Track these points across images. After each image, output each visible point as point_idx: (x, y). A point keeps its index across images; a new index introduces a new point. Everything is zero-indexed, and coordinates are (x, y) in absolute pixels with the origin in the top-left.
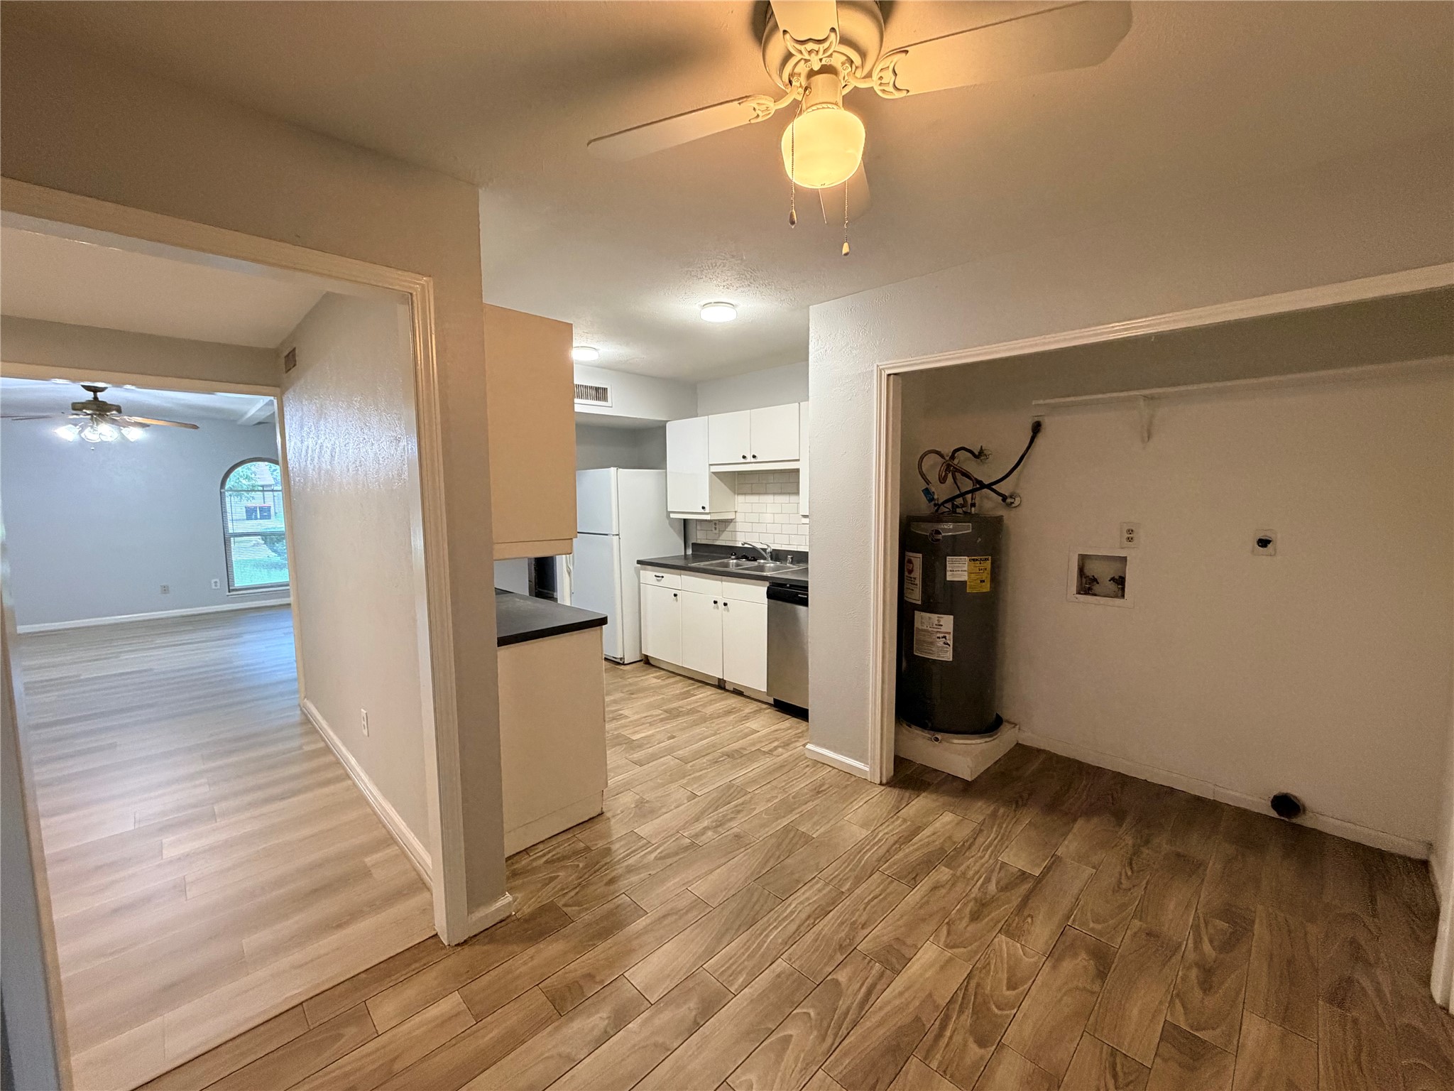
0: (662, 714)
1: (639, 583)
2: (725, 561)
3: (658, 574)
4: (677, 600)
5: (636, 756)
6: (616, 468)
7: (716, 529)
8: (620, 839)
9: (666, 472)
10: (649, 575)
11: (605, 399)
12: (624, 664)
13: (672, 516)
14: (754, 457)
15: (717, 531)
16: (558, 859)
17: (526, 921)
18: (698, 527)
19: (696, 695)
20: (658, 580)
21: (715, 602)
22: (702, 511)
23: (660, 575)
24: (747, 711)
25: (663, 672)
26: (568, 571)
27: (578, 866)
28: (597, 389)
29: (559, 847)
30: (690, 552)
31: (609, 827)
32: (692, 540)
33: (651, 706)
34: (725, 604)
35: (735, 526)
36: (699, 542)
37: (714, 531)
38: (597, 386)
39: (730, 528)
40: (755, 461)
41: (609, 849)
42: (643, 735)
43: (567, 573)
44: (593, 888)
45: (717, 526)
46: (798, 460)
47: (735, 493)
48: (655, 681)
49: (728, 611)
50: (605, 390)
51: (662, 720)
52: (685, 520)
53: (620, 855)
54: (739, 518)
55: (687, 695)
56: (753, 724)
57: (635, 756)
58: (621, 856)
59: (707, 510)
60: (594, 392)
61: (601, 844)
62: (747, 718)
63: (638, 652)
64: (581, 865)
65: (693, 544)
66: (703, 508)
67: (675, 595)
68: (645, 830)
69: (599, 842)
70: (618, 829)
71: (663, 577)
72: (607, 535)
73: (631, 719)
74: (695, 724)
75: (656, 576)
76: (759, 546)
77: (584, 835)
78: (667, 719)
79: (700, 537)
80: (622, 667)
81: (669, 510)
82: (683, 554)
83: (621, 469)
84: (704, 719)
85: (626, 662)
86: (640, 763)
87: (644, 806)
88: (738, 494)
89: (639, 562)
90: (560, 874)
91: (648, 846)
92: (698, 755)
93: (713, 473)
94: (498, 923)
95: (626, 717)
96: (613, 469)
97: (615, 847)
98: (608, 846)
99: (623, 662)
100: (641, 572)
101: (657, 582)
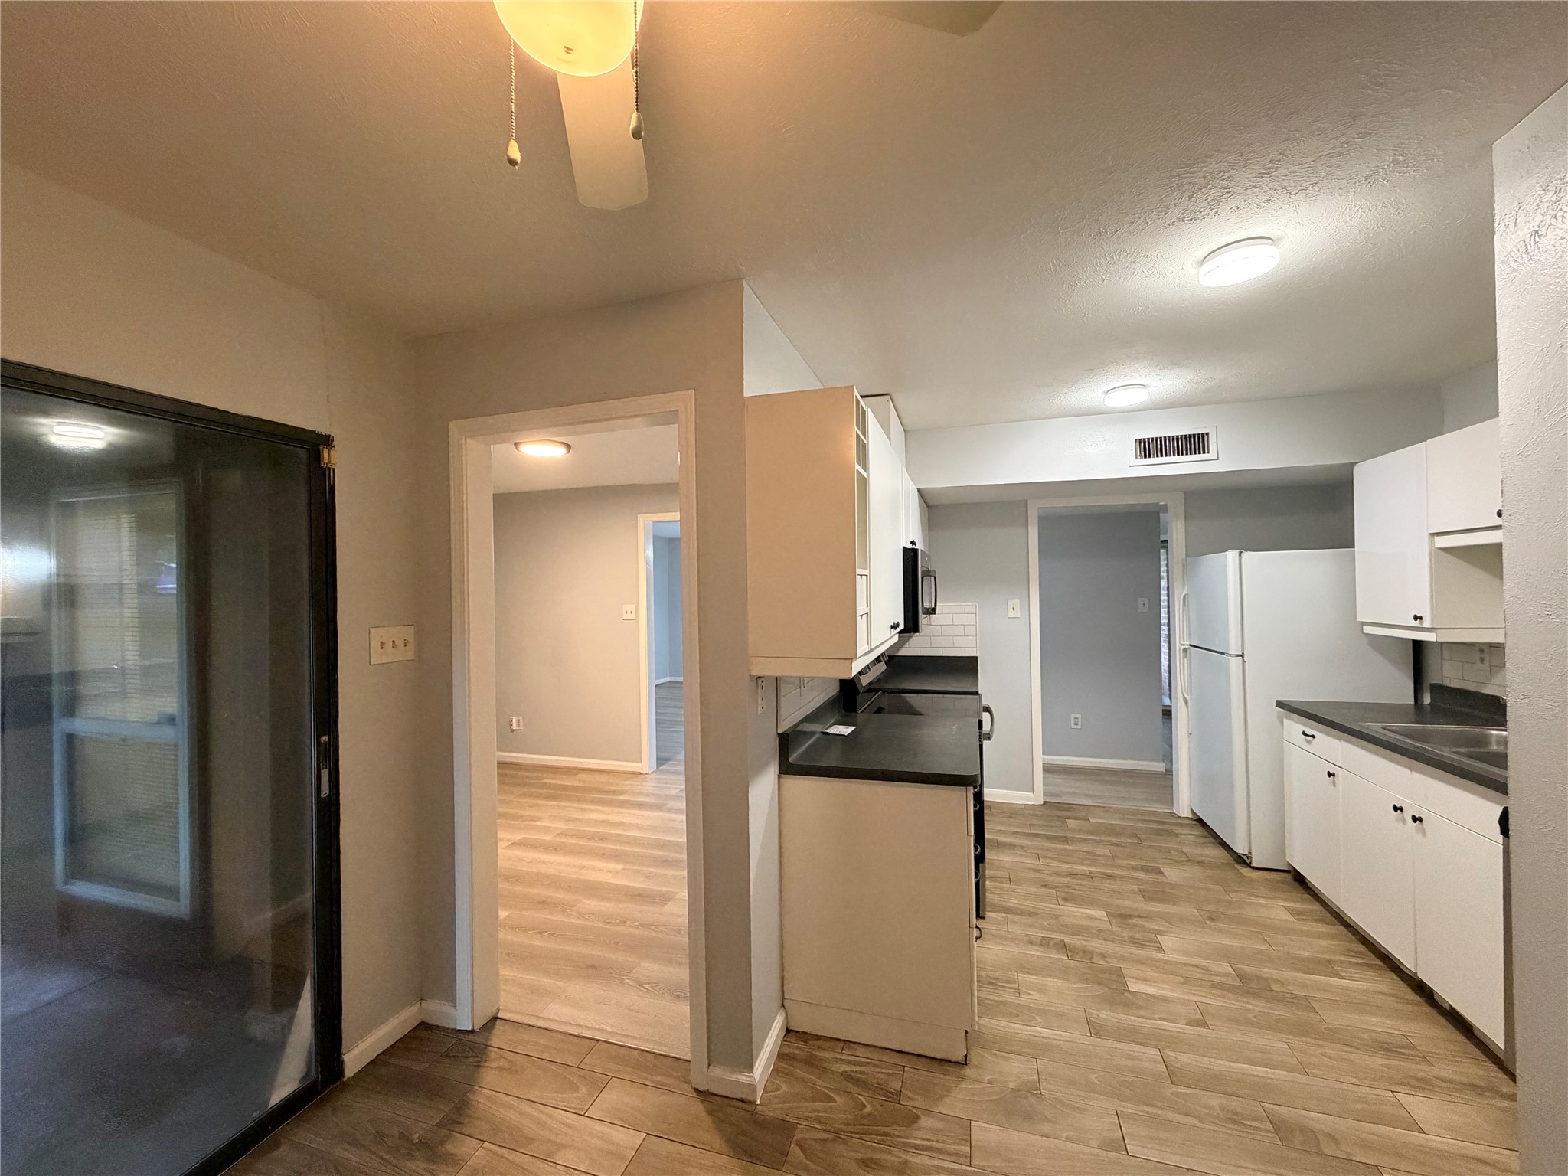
0: (1228, 975)
1: (1283, 739)
2: (1476, 729)
3: (1306, 731)
4: (1334, 784)
5: (1105, 1015)
6: (1237, 552)
7: (1482, 660)
8: (942, 1117)
9: (1354, 553)
10: (1295, 727)
11: (1204, 451)
12: (1249, 865)
13: (1367, 629)
15: (1485, 666)
16: (858, 1080)
17: (755, 1122)
18: (1446, 655)
19: (1341, 978)
20: (1308, 741)
21: (1399, 809)
22: (1418, 623)
23: (1309, 731)
24: (1446, 1071)
25: (1317, 907)
27: (864, 1106)
28: (1188, 438)
29: (875, 1066)
30: (1427, 699)
31: (949, 1090)
32: (1431, 679)
33: (1225, 954)
34: (1417, 819)
36: (1447, 683)
37: (1480, 665)
41: (917, 1118)
42: (1151, 990)
43: (1183, 702)
44: (842, 1150)
48: (1285, 916)
49: (1424, 834)
50: (1206, 437)
51: (1215, 986)
53: (916, 1138)
55: (1326, 967)
56: (1420, 1106)
57: (1103, 1015)
58: (918, 1142)
59: (1427, 623)
60: (1181, 443)
61: (919, 1102)
62: (1423, 1085)
64: (868, 1109)
65: (1434, 687)
66: (1417, 618)
67: (1331, 775)
68: (985, 1132)
69: (918, 1097)
70: (957, 1101)
71: (1313, 736)
72: (1224, 654)
73: (1166, 957)
74: (1275, 1026)
75: (1304, 733)
77: (917, 1074)
78: (1232, 989)
79: (1449, 674)
80: (1245, 871)
81: (1360, 619)
82: (1411, 702)
83: (1248, 552)
84: (1303, 1030)
85: (1253, 865)
86: (1095, 1029)
87: (1026, 1098)
89: (1280, 704)
90: (837, 1099)
91: (962, 1160)
92: (1213, 1082)
93: (1439, 547)
94: (737, 1099)
95: (1160, 948)
96: (1231, 555)
97: (925, 1122)
98: (919, 1113)
99: (1251, 863)
100: (1285, 721)
101: (1308, 745)
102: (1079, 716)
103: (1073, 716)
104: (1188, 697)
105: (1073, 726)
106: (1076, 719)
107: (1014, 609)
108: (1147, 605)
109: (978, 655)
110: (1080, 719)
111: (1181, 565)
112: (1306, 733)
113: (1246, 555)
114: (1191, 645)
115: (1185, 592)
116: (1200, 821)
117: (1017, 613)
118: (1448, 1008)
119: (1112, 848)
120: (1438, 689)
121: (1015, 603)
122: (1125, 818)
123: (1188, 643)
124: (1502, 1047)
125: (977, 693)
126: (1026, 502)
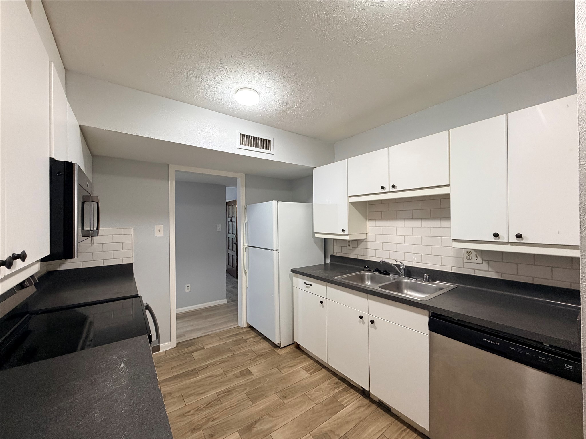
1: (293, 286)
2: (361, 273)
3: (307, 282)
4: (323, 306)
6: (276, 201)
7: (349, 245)
9: (313, 205)
10: (300, 281)
11: (268, 148)
12: (280, 347)
13: (317, 236)
14: (394, 186)
15: (351, 248)
18: (335, 244)
20: (307, 287)
21: (361, 317)
22: (342, 233)
23: (309, 283)
26: (245, 272)
28: (263, 140)
30: (328, 261)
32: (330, 253)
34: (372, 322)
35: (366, 245)
36: (335, 254)
37: (348, 247)
38: (263, 138)
39: (362, 245)
40: (394, 190)
43: (244, 273)
45: (350, 244)
46: (449, 185)
47: (366, 219)
49: (375, 328)
50: (269, 141)
52: (325, 239)
54: (370, 238)
59: (346, 232)
60: (260, 142)
63: (291, 339)
65: (331, 256)
66: (343, 230)
67: (322, 302)
71: (311, 285)
72: (269, 249)
75: (305, 283)
76: (391, 262)
79: (337, 251)
80: (278, 351)
81: (314, 232)
82: (324, 263)
83: (280, 202)
88: (369, 220)
89: (292, 271)
93: (351, 203)
96: (274, 202)
99: (280, 346)
100: (294, 278)
101: (307, 288)
102: (189, 285)
103: (186, 286)
104: (247, 270)
105: (186, 291)
106: (188, 287)
107: (159, 230)
108: (220, 228)
109: (133, 262)
110: (190, 286)
111: (243, 208)
112: (306, 283)
113: (280, 203)
114: (248, 246)
115: (246, 221)
116: (251, 327)
117: (161, 233)
118: (378, 401)
119: (222, 365)
120: (332, 256)
121: (161, 227)
122: (221, 339)
123: (247, 245)
124: (428, 430)
125: (137, 296)
126: (168, 165)
